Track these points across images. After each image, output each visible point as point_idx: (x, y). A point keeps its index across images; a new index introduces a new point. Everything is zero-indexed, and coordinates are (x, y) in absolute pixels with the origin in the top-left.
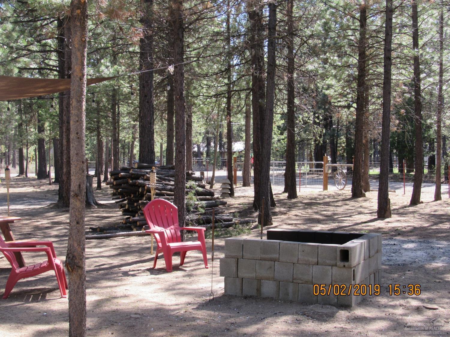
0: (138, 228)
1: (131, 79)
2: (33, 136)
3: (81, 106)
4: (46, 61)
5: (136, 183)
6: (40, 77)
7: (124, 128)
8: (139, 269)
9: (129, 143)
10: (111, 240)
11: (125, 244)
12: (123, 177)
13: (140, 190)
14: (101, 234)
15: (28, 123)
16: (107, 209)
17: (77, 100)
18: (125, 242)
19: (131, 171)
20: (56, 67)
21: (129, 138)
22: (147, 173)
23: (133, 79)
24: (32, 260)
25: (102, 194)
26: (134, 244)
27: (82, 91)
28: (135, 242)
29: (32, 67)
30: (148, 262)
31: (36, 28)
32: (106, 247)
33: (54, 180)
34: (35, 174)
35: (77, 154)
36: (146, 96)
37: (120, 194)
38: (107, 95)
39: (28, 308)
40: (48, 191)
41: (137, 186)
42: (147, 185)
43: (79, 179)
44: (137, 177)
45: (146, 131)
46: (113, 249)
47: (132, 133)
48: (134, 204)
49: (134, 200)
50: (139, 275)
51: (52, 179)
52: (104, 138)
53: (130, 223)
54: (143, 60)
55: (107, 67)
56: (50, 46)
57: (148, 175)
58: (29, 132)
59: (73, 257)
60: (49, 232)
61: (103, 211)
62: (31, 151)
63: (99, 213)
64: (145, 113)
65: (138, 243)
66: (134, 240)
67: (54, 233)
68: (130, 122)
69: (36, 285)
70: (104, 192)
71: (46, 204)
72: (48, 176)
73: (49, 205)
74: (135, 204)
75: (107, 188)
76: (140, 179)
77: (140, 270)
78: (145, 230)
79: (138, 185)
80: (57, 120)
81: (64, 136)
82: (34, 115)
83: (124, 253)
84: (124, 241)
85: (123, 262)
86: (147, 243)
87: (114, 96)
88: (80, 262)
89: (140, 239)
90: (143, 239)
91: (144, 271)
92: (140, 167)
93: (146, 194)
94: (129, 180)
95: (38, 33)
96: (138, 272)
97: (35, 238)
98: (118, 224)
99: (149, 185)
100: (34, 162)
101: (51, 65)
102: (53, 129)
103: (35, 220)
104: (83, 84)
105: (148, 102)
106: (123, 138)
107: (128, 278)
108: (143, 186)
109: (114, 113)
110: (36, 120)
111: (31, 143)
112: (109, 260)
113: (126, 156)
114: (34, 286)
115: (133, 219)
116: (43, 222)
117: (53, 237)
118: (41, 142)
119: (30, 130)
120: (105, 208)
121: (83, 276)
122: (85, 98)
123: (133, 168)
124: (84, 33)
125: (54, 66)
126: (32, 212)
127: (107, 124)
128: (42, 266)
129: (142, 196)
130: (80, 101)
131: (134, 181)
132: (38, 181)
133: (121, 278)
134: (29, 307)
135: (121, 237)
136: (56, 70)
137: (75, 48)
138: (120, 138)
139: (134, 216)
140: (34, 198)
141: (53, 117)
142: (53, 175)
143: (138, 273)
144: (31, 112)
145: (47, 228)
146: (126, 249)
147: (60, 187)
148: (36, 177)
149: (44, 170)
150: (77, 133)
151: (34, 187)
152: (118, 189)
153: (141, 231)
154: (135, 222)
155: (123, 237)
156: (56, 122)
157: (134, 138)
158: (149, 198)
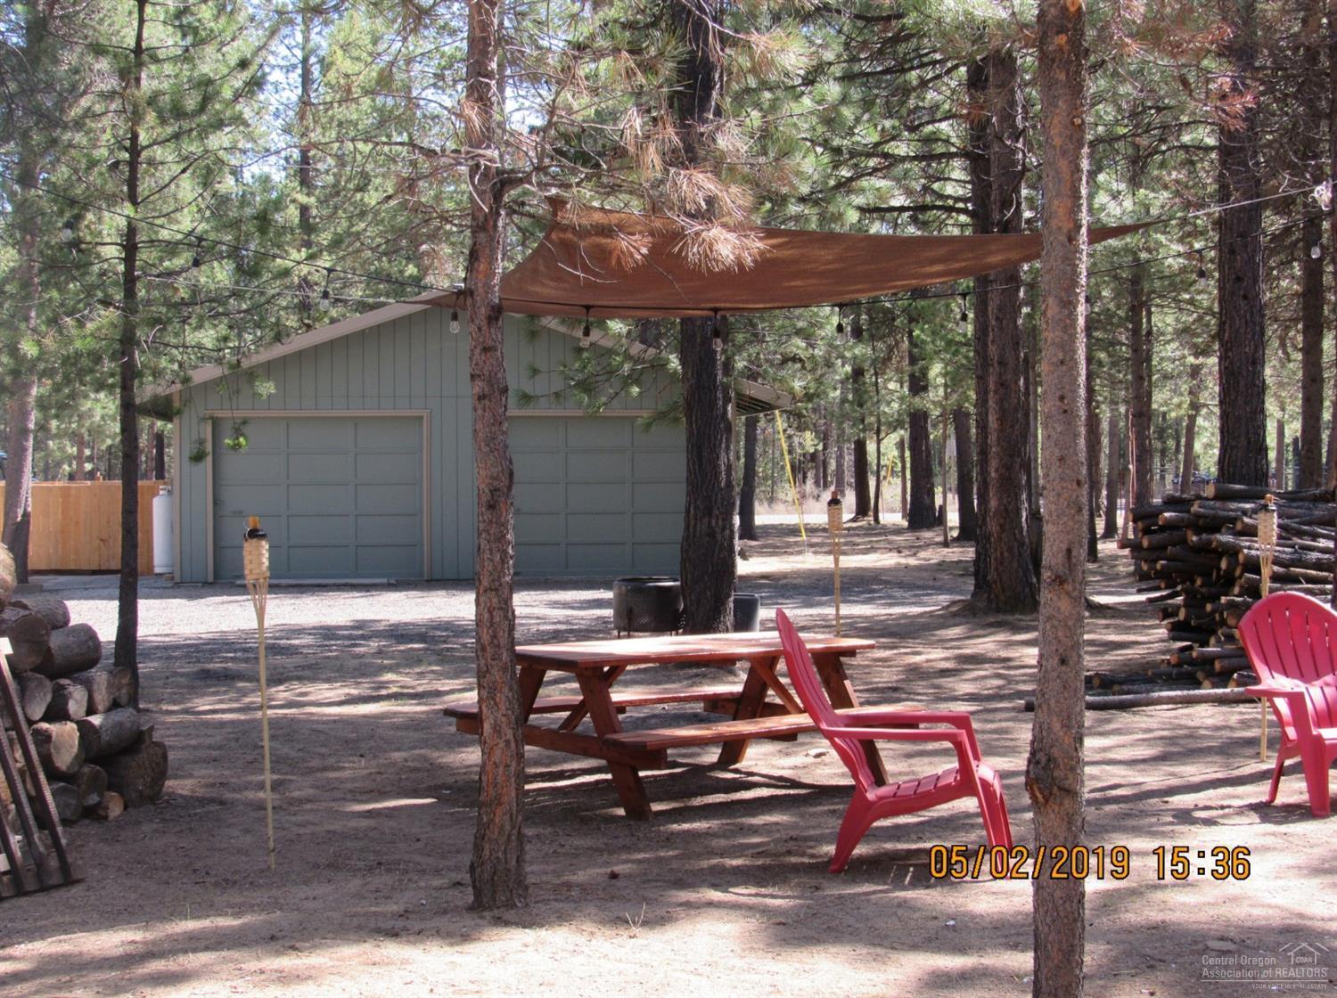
0: (1216, 680)
1: (1188, 228)
2: (895, 405)
3: (1072, 316)
4: (936, 186)
5: (1210, 542)
6: (919, 233)
7: (1167, 377)
8: (1225, 803)
9: (1178, 421)
10: (1134, 713)
11: (1181, 727)
12: (1170, 526)
13: (1224, 565)
14: (1106, 695)
15: (881, 365)
16: (1119, 622)
17: (1061, 300)
18: (1177, 721)
19: (1195, 508)
20: (965, 200)
21: (1179, 406)
22: (1245, 512)
23: (1195, 225)
24: (905, 764)
25: (1102, 574)
26: (1207, 728)
27: (1075, 274)
28: (1210, 722)
29: (896, 203)
30: (1252, 783)
31: (906, 91)
32: (1120, 734)
33: (955, 534)
34: (900, 515)
35: (1061, 459)
36: (1239, 279)
37: (1161, 575)
38: (1116, 277)
39: (903, 904)
40: (943, 567)
41: (1215, 551)
42: (1246, 551)
43: (1068, 533)
44: (1215, 525)
45: (1242, 384)
46: (1143, 740)
47: (1191, 393)
48: (1204, 607)
49: (1202, 594)
50: (1226, 821)
51: (951, 528)
52: (1103, 406)
53: (1192, 662)
54: (1228, 169)
55: (1115, 196)
56: (947, 141)
57: (1246, 520)
58: (883, 392)
59: (1049, 760)
60: (950, 685)
61: (1107, 626)
62: (889, 449)
63: (1095, 632)
64: (1237, 331)
65: (1219, 724)
66: (1204, 716)
67: (966, 688)
68: (1184, 357)
69: (920, 839)
70: (1105, 569)
71: (937, 603)
72: (940, 520)
73: (948, 606)
74: (1209, 607)
75: (1116, 558)
76: (1223, 530)
77: (1229, 807)
78: (1239, 685)
79: (1217, 547)
80: (966, 357)
81: (991, 403)
82: (897, 343)
83: (1179, 753)
84: (1176, 717)
85: (1174, 782)
86: (1245, 724)
87: (1136, 281)
88: (1070, 776)
89: (1224, 714)
90: (1233, 713)
91: (1241, 811)
92: (1223, 496)
93: (1240, 577)
94: (1189, 533)
95: (912, 102)
96: (1220, 812)
97: (913, 700)
98: (1153, 665)
99: (1249, 548)
100: (899, 481)
101: (949, 197)
102: (953, 381)
103: (908, 650)
104: (1077, 251)
105: (1245, 297)
106: (1162, 405)
107: (1193, 828)
108: (1233, 552)
109: (1136, 332)
110: (902, 357)
111: (889, 424)
112: (1130, 773)
113: (1171, 461)
114: (915, 842)
115: (1203, 653)
116: (933, 656)
117: (963, 700)
118: (917, 422)
119: (886, 388)
120: (1113, 617)
121: (1076, 817)
122: (1083, 294)
123: (1199, 497)
124: (1078, 102)
125: (957, 199)
126: (899, 625)
127: (1114, 364)
128: (941, 783)
129: (1228, 582)
130: (1070, 302)
131: (1204, 536)
132: (908, 537)
133: (1171, 828)
134: (905, 901)
135: (1165, 707)
136: (965, 211)
137: (1054, 147)
138: (1154, 406)
139: (1205, 644)
140: (902, 585)
141: (953, 349)
142: (953, 518)
143: (1223, 816)
144: (889, 334)
145: (944, 673)
146: (1182, 742)
147: (977, 552)
148: (905, 524)
149: (927, 501)
150: (1062, 398)
151: (899, 552)
152: (1155, 561)
153: (1228, 690)
154: (1208, 661)
155: (1171, 706)
156: (964, 362)
157: (1196, 407)
158: (1254, 591)
